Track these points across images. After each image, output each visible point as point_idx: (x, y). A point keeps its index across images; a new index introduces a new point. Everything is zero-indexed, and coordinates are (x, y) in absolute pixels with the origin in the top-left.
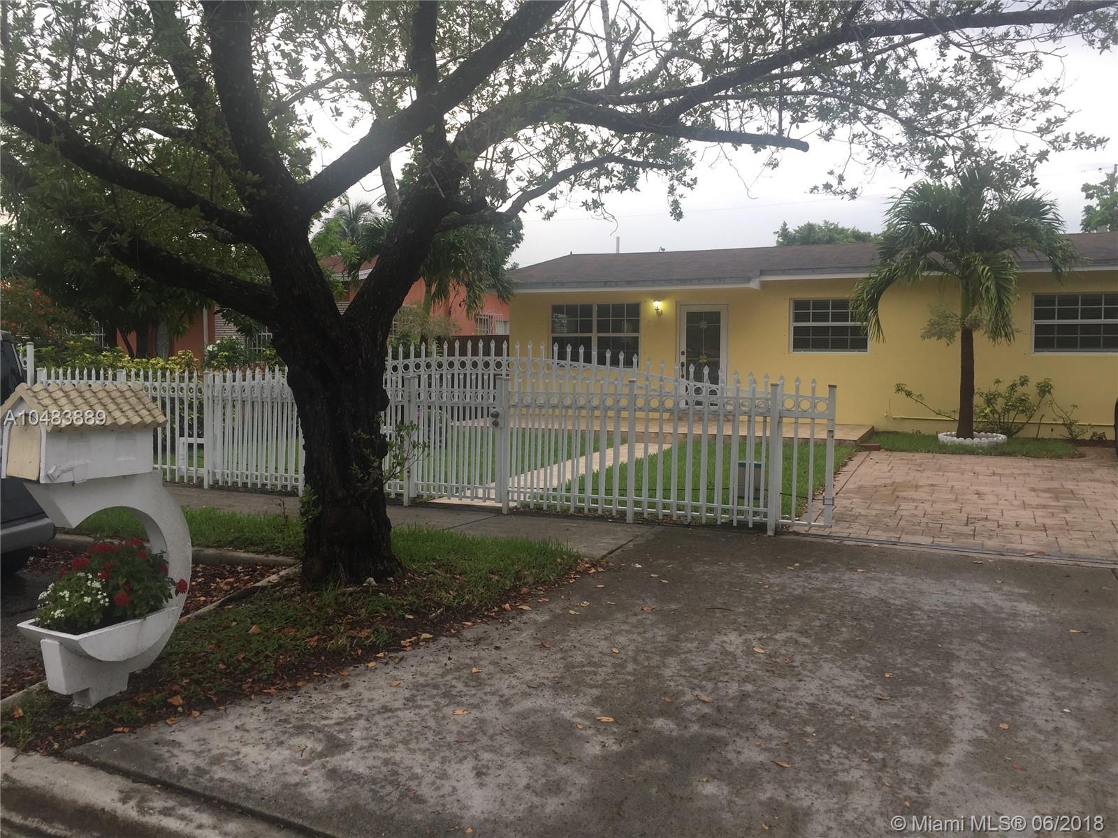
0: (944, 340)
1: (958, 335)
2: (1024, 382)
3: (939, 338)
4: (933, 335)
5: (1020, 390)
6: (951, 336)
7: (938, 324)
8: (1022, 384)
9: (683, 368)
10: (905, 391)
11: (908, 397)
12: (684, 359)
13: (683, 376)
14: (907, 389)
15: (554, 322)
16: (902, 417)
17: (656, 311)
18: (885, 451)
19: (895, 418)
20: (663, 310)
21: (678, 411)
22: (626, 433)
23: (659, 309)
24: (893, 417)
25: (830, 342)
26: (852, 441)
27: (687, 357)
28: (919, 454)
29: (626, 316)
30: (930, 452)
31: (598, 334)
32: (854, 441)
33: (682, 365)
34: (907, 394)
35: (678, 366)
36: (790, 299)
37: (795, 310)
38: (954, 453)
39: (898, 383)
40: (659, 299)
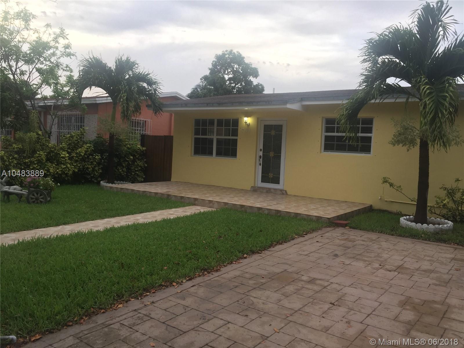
6: (412, 144)
7: (400, 134)
9: (260, 159)
10: (389, 183)
11: (391, 187)
12: (261, 154)
13: (260, 165)
14: (390, 181)
15: (195, 129)
16: (390, 200)
17: (245, 124)
18: (349, 228)
19: (386, 201)
20: (250, 123)
21: (256, 186)
22: (196, 199)
23: (247, 122)
24: (385, 200)
25: (347, 146)
26: (327, 219)
27: (263, 152)
28: (371, 233)
29: (231, 127)
30: (382, 232)
31: (217, 137)
32: (328, 218)
33: (260, 157)
34: (390, 185)
35: (258, 158)
36: (323, 117)
37: (326, 125)
38: (400, 236)
39: (384, 177)
40: (247, 116)
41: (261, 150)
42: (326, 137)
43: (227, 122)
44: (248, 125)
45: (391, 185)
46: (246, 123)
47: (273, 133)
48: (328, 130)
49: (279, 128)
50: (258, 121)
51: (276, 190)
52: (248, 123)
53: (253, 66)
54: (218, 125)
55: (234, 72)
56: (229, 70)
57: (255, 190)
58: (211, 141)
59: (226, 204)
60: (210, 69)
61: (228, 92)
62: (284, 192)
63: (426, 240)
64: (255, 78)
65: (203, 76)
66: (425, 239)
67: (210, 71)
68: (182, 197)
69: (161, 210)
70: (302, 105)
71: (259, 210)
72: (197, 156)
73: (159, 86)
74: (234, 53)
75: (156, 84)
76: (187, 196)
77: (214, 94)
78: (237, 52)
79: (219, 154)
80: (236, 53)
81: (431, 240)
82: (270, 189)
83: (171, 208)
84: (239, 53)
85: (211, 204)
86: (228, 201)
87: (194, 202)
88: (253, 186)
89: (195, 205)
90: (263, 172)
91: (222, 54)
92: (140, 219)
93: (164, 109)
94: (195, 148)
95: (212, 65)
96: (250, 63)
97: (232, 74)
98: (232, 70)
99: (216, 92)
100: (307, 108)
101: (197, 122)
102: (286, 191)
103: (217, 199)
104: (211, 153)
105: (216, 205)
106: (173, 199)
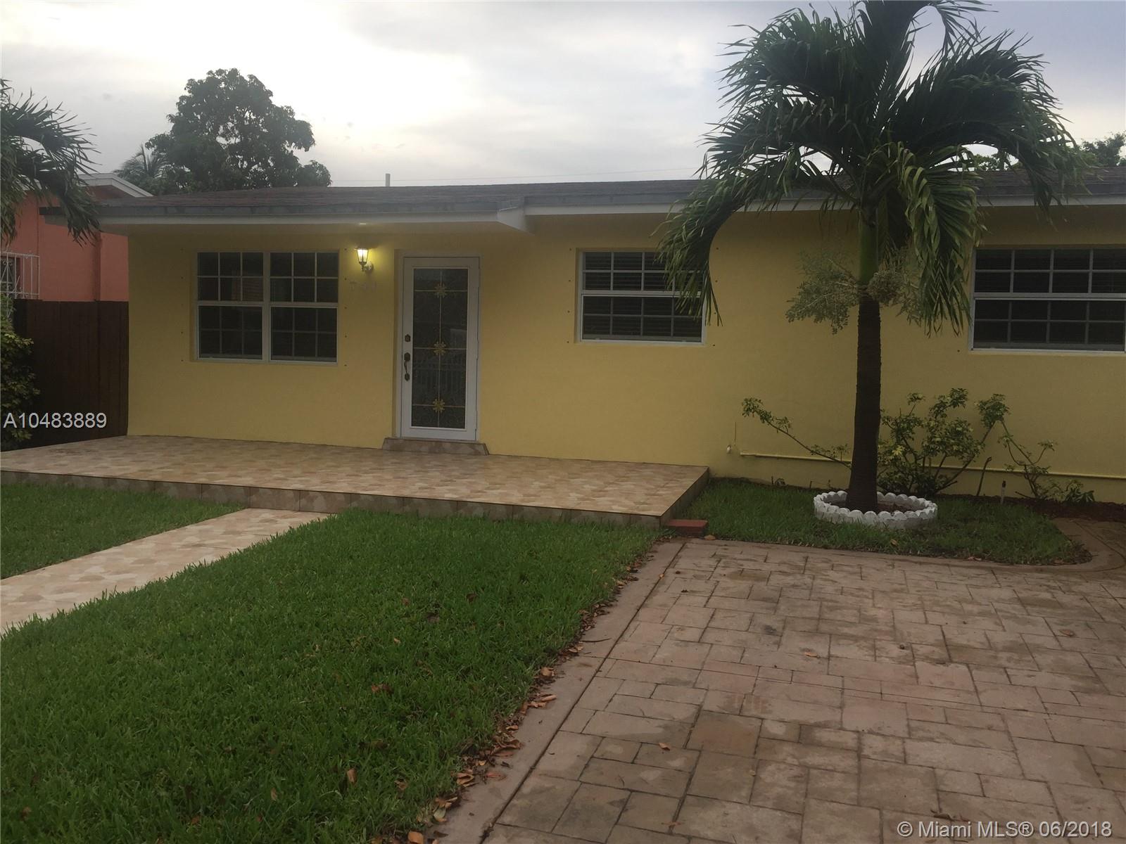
0: (827, 323)
1: (854, 313)
2: (959, 398)
3: (820, 318)
4: (808, 312)
5: (953, 415)
6: (838, 315)
7: (818, 291)
8: (955, 404)
9: (407, 363)
10: (760, 412)
11: (764, 422)
12: (409, 348)
13: (407, 377)
14: (762, 408)
15: (201, 281)
16: (754, 454)
17: (361, 266)
18: (714, 538)
19: (743, 456)
20: (374, 263)
21: (398, 436)
22: (250, 490)
23: (366, 263)
24: (741, 454)
25: (642, 324)
26: (654, 518)
27: (414, 345)
28: (778, 549)
29: (316, 275)
30: (798, 543)
31: (272, 303)
32: (657, 517)
33: (407, 357)
34: (762, 418)
35: (400, 360)
36: (578, 250)
37: (587, 269)
38: (844, 547)
39: (749, 398)
40: (366, 246)
41: (408, 339)
42: (587, 300)
43: (304, 262)
44: (369, 271)
45: (765, 417)
46: (363, 263)
47: (441, 291)
48: (591, 282)
49: (458, 279)
50: (399, 258)
51: (456, 444)
52: (368, 264)
53: (297, 117)
54: (274, 272)
55: (244, 130)
56: (230, 125)
57: (396, 447)
58: (256, 316)
59: (351, 497)
60: (172, 118)
61: (235, 182)
62: (480, 449)
63: (907, 553)
64: (303, 149)
65: (153, 136)
66: (904, 552)
67: (173, 124)
68: (202, 487)
69: (153, 534)
70: (526, 216)
71: (457, 509)
72: (211, 359)
73: (84, 151)
74: (242, 78)
75: (76, 145)
76: (217, 482)
77: (195, 187)
78: (251, 77)
79: (280, 351)
80: (247, 79)
81: (919, 553)
82: (439, 443)
83: (181, 524)
84: (257, 80)
85: (303, 501)
86: (355, 488)
87: (247, 499)
88: (390, 436)
89: (249, 507)
90: (415, 398)
91: (208, 78)
92: (106, 576)
93: (105, 222)
94: (203, 337)
95: (179, 109)
96: (288, 107)
97: (239, 133)
98: (240, 126)
99: (200, 182)
100: (535, 224)
101: (207, 262)
102: (484, 445)
103: (315, 484)
104: (253, 350)
105: (320, 502)
106: (173, 492)
